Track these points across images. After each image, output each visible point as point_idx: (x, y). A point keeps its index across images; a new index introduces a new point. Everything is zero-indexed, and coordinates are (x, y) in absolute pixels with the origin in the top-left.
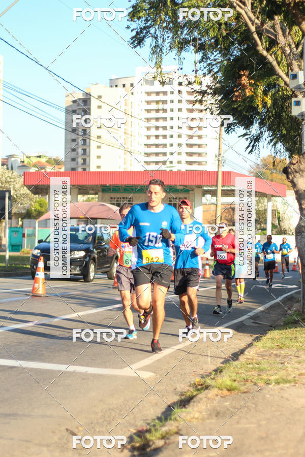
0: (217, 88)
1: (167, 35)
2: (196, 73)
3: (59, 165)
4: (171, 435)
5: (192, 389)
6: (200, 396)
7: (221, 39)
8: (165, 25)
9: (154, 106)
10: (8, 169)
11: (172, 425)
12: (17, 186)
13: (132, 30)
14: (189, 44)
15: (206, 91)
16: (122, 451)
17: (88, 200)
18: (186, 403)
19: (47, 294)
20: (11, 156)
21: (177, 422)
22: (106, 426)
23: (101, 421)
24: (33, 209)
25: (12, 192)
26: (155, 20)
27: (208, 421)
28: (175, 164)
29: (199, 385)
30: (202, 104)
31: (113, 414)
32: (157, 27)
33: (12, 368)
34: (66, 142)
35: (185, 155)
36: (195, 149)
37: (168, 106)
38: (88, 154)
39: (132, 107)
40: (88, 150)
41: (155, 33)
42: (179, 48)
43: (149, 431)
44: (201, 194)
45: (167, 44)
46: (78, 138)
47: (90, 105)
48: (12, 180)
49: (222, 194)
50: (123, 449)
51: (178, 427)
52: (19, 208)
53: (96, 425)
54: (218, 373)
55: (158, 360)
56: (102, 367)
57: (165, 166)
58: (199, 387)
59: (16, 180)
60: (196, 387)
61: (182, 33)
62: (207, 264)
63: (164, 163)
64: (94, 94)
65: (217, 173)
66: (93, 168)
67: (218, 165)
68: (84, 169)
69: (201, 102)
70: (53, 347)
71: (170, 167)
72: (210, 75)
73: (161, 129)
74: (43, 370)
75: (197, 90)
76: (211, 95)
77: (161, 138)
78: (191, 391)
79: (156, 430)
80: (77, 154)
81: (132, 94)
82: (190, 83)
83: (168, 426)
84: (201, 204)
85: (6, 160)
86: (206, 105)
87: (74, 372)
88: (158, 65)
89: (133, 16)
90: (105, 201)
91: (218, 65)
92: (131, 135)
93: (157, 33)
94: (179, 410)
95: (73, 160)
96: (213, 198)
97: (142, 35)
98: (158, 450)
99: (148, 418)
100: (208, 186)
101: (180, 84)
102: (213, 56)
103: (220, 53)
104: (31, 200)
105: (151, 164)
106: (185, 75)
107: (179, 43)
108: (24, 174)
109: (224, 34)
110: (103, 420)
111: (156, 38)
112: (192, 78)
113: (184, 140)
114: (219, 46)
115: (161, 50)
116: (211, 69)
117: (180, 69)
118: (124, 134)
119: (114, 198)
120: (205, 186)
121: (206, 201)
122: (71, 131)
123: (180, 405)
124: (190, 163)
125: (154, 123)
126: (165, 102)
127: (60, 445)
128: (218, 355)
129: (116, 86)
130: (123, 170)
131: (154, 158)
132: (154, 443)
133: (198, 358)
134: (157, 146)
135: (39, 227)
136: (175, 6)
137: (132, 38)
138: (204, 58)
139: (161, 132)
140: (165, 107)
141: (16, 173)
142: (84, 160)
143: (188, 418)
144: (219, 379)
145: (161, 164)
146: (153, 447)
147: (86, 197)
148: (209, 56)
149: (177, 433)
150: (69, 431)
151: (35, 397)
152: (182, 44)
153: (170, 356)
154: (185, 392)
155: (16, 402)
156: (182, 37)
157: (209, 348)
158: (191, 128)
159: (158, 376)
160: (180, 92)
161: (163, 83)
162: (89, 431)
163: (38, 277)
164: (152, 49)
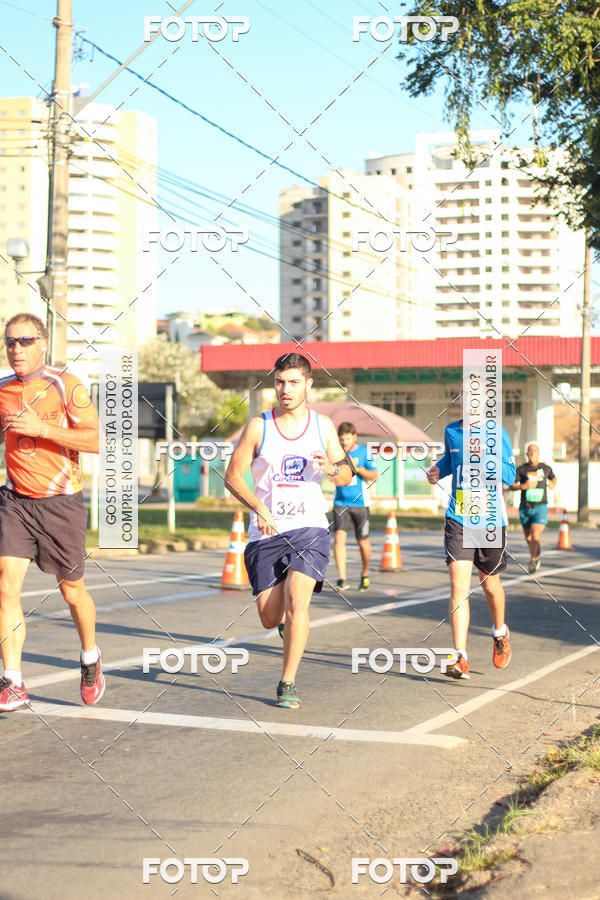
0: (578, 171)
1: (478, 70)
2: (536, 143)
3: (268, 330)
4: (505, 861)
5: (541, 770)
6: (559, 783)
7: (585, 75)
8: (473, 49)
9: (453, 211)
10: (169, 340)
11: (505, 842)
12: (189, 373)
13: (409, 62)
14: (522, 85)
15: (557, 178)
16: (407, 894)
17: (327, 399)
18: (532, 797)
20: (174, 316)
21: (514, 836)
24: (220, 417)
25: (179, 386)
26: (453, 41)
27: (576, 833)
28: (497, 324)
29: (555, 762)
30: (549, 205)
32: (457, 54)
33: (187, 730)
34: (282, 286)
35: (517, 305)
36: (536, 295)
37: (480, 211)
38: (324, 307)
39: (409, 213)
40: (324, 301)
41: (455, 67)
42: (502, 93)
43: (459, 853)
44: (549, 383)
45: (478, 88)
46: (305, 277)
47: (327, 211)
48: (178, 362)
49: (591, 381)
50: (409, 889)
51: (516, 845)
52: (193, 417)
53: (356, 843)
54: (594, 738)
55: (472, 713)
56: (362, 729)
57: (476, 328)
58: (556, 766)
59: (185, 361)
60: (550, 765)
61: (507, 64)
62: (564, 522)
63: (475, 322)
64: (335, 187)
65: (581, 340)
66: (335, 336)
67: (584, 324)
68: (319, 338)
69: (546, 200)
71: (487, 330)
72: (564, 147)
73: (468, 256)
74: (249, 733)
75: (540, 177)
76: (565, 187)
77: (468, 273)
78: (540, 774)
79: (474, 852)
80: (305, 308)
81: (410, 187)
82: (524, 164)
83: (498, 843)
84: (550, 402)
85: (165, 324)
86: (557, 207)
87: (309, 737)
88: (462, 129)
89: (411, 34)
90: (361, 400)
91: (581, 127)
92: (410, 269)
93: (458, 65)
94: (518, 812)
95: (297, 319)
96: (574, 389)
97: (428, 71)
98: (478, 890)
99: (458, 828)
100: (562, 366)
101: (505, 165)
102: (569, 108)
103: (583, 102)
104: (215, 399)
105: (452, 324)
106: (516, 149)
107: (502, 84)
108: (202, 350)
109: (592, 64)
110: (368, 832)
111: (456, 76)
112: (528, 153)
113: (516, 277)
114: (581, 89)
115: (467, 99)
116: (566, 134)
117: (504, 136)
118: (395, 267)
120: (557, 366)
121: (560, 397)
122: (290, 261)
123: (520, 802)
124: (526, 322)
126: (474, 202)
127: (286, 882)
128: (591, 703)
129: (379, 173)
130: (395, 339)
131: (455, 314)
132: (470, 877)
133: (551, 708)
134: (461, 289)
136: (494, 12)
137: (411, 76)
138: (552, 113)
139: (468, 262)
140: (476, 211)
141: (185, 348)
142: (319, 320)
143: (537, 827)
144: (595, 748)
145: (469, 326)
146: (468, 886)
147: (323, 393)
148: (562, 108)
149: (515, 857)
150: (302, 855)
151: (233, 787)
152: (507, 86)
153: (496, 704)
154: (528, 776)
155: (197, 797)
156: (507, 73)
157: (573, 688)
158: (527, 253)
159: (474, 745)
160: (504, 181)
161: (472, 165)
162: (341, 854)
163: (232, 551)
164: (449, 98)
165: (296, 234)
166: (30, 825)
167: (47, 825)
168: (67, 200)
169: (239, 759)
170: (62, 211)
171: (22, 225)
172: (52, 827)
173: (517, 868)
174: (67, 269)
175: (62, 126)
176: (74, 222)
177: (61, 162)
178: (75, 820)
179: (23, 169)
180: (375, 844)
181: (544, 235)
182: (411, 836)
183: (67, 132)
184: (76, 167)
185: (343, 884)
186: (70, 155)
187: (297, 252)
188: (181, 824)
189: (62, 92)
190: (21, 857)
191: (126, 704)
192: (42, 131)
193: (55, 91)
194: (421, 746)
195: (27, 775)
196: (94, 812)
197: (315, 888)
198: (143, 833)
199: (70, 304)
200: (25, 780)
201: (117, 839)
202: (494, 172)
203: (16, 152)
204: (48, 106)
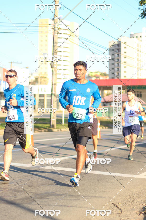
3: (106, 76)
13: (141, 10)
16: (140, 215)
19: (101, 138)
23: (129, 200)
34: (109, 65)
39: (141, 47)
40: (120, 69)
46: (115, 63)
47: (120, 47)
50: (140, 213)
53: (127, 202)
56: (129, 174)
64: (123, 41)
66: (122, 77)
68: (118, 78)
74: (101, 175)
80: (115, 70)
81: (141, 41)
87: (116, 176)
89: (142, 3)
92: (141, 61)
110: (130, 199)
118: (137, 60)
129: (133, 37)
130: (137, 78)
137: (142, 14)
150: (114, 205)
151: (97, 188)
155: (88, 190)
162: (124, 205)
165: (113, 52)
166: (48, 196)
167: (52, 196)
168: (57, 44)
169: (98, 181)
170: (56, 46)
171: (46, 50)
172: (53, 197)
175: (56, 26)
176: (59, 49)
177: (56, 35)
178: (58, 195)
179: (46, 36)
180: (132, 202)
182: (141, 201)
183: (57, 27)
184: (59, 36)
185: (124, 212)
186: (58, 33)
187: (113, 57)
188: (84, 196)
190: (46, 204)
191: (71, 167)
192: (51, 27)
193: (55, 17)
194: (143, 178)
195: (47, 184)
196: (63, 193)
197: (117, 213)
198: (75, 199)
199: (58, 69)
200: (47, 185)
201: (69, 200)
203: (45, 32)
204: (53, 21)
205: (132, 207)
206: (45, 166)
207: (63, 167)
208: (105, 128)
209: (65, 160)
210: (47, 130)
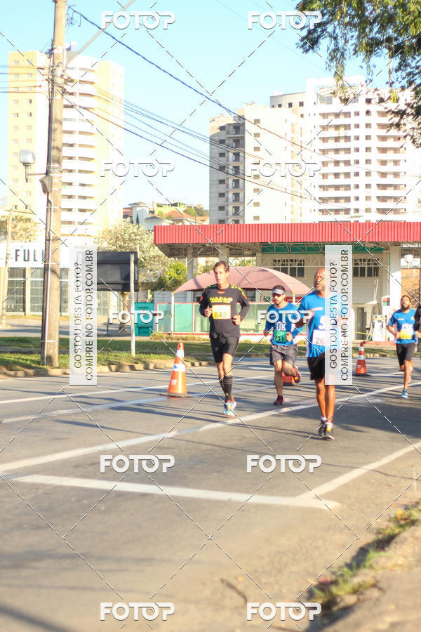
0: (420, 106)
1: (351, 34)
2: (391, 86)
3: (201, 216)
4: (367, 588)
5: (392, 525)
6: (405, 534)
8: (347, 19)
9: (332, 133)
10: (132, 222)
11: (366, 575)
12: (146, 245)
13: (302, 29)
14: (381, 45)
15: (405, 110)
17: (243, 264)
18: (385, 544)
19: (188, 393)
20: (136, 205)
21: (373, 571)
22: (276, 576)
23: (268, 568)
24: (167, 276)
25: (139, 256)
26: (333, 14)
27: (416, 570)
28: (362, 212)
29: (402, 519)
30: (399, 129)
31: (285, 559)
32: (336, 23)
33: (144, 495)
34: (211, 185)
35: (376, 199)
36: (390, 192)
37: (352, 133)
38: (241, 200)
39: (301, 134)
40: (241, 195)
41: (334, 32)
42: (367, 52)
43: (335, 583)
44: (398, 254)
45: (350, 47)
46: (228, 178)
47: (244, 133)
48: (138, 237)
51: (375, 577)
52: (148, 276)
53: (262, 575)
55: (344, 485)
56: (268, 495)
57: (348, 216)
58: (403, 522)
59: (144, 237)
60: (398, 522)
61: (371, 30)
63: (347, 211)
64: (250, 116)
66: (249, 220)
68: (237, 222)
69: (398, 125)
70: (199, 467)
71: (356, 217)
72: (411, 88)
73: (342, 165)
74: (188, 498)
75: (393, 110)
76: (411, 117)
77: (342, 177)
78: (391, 528)
79: (345, 581)
80: (227, 200)
81: (302, 116)
82: (381, 100)
83: (362, 576)
84: (400, 268)
85: (129, 211)
86: (405, 131)
87: (230, 501)
88: (339, 76)
89: (304, 8)
90: (266, 265)
93: (337, 31)
94: (376, 555)
95: (222, 208)
96: (416, 259)
97: (316, 35)
98: (347, 610)
99: (334, 566)
100: (408, 242)
101: (368, 101)
102: (415, 61)
104: (164, 264)
105: (329, 213)
106: (376, 90)
107: (367, 45)
108: (155, 230)
110: (270, 567)
111: (335, 38)
112: (385, 93)
113: (375, 179)
115: (342, 54)
116: (412, 80)
117: (368, 81)
119: (279, 261)
120: (405, 243)
121: (406, 264)
122: (217, 167)
123: (377, 547)
124: (383, 211)
125: (332, 156)
126: (347, 127)
127: (214, 602)
129: (280, 106)
130: (290, 223)
131: (332, 205)
132: (342, 600)
133: (399, 482)
134: (337, 187)
135: (175, 301)
137: (303, 39)
138: (403, 65)
139: (342, 169)
140: (348, 133)
141: (143, 227)
142: (237, 209)
143: (389, 564)
145: (342, 213)
146: (342, 605)
147: (240, 259)
148: (410, 61)
149: (374, 586)
150: (225, 583)
151: (177, 535)
152: (371, 46)
153: (361, 478)
154: (383, 529)
155: (151, 542)
156: (371, 36)
157: (414, 468)
158: (384, 163)
159: (345, 507)
160: (368, 113)
161: (345, 101)
163: (175, 370)
164: (330, 54)
165: (222, 149)
166: (35, 560)
167: (46, 561)
168: (61, 123)
170: (58, 131)
171: (30, 141)
172: (50, 562)
173: (375, 593)
174: (61, 172)
175: (59, 72)
176: (67, 139)
177: (58, 97)
178: (65, 557)
179: (31, 102)
181: (396, 150)
182: (301, 570)
183: (62, 76)
184: (68, 99)
186: (64, 92)
187: (223, 161)
188: (139, 561)
189: (58, 47)
190: (29, 583)
192: (44, 75)
193: (54, 46)
194: (307, 508)
195: (33, 525)
197: (234, 606)
198: (113, 567)
199: (64, 196)
200: (31, 529)
202: (361, 106)
203: (26, 90)
204: (49, 58)
205: (276, 588)
206: (28, 475)
207: (77, 477)
208: (200, 364)
209: (86, 455)
210: (31, 371)
